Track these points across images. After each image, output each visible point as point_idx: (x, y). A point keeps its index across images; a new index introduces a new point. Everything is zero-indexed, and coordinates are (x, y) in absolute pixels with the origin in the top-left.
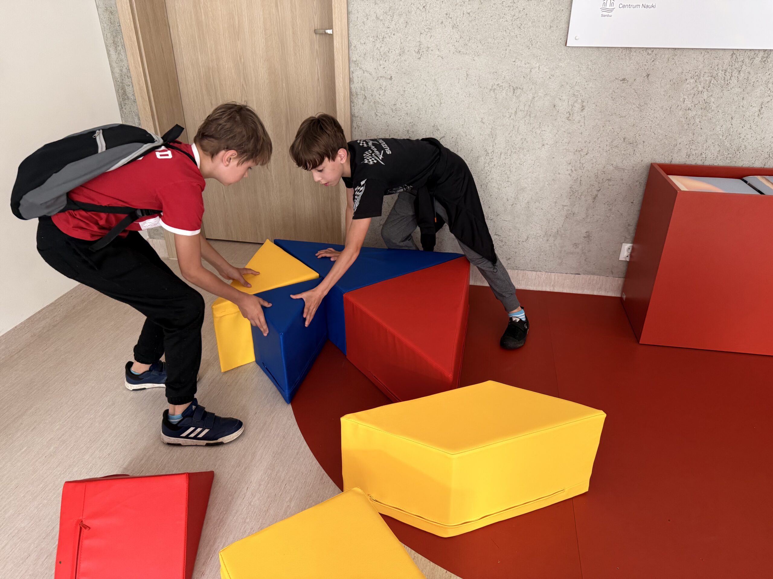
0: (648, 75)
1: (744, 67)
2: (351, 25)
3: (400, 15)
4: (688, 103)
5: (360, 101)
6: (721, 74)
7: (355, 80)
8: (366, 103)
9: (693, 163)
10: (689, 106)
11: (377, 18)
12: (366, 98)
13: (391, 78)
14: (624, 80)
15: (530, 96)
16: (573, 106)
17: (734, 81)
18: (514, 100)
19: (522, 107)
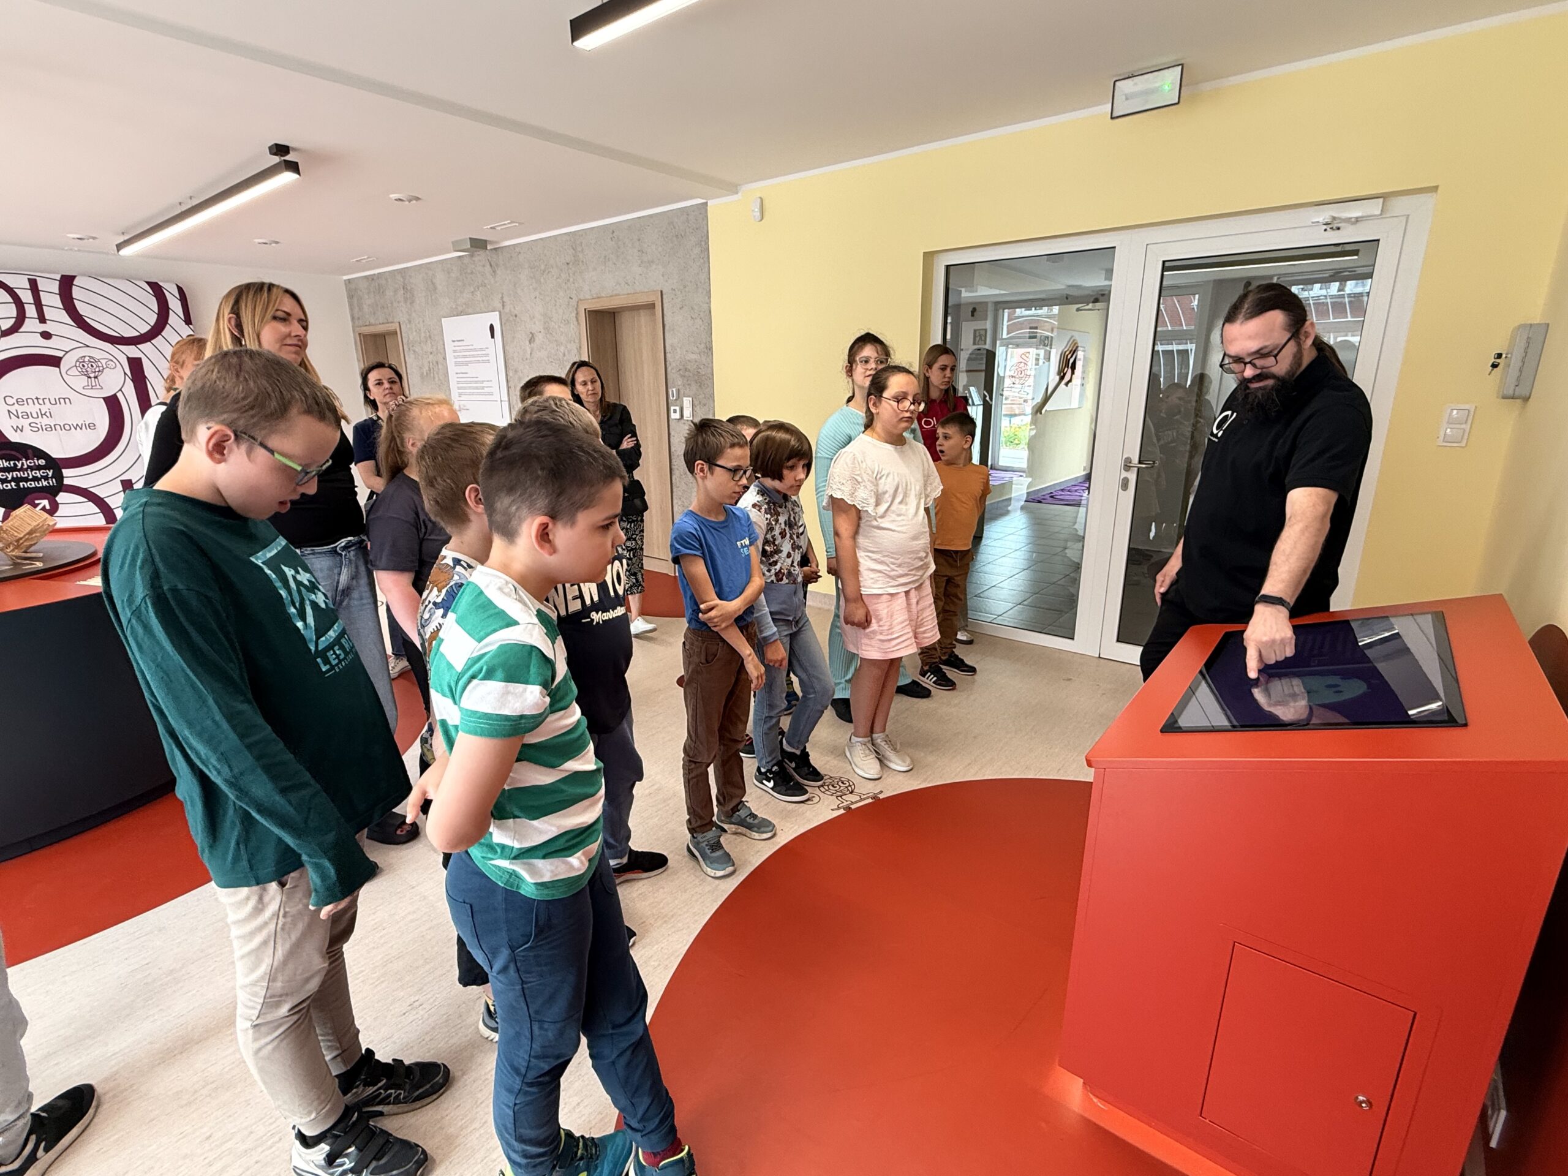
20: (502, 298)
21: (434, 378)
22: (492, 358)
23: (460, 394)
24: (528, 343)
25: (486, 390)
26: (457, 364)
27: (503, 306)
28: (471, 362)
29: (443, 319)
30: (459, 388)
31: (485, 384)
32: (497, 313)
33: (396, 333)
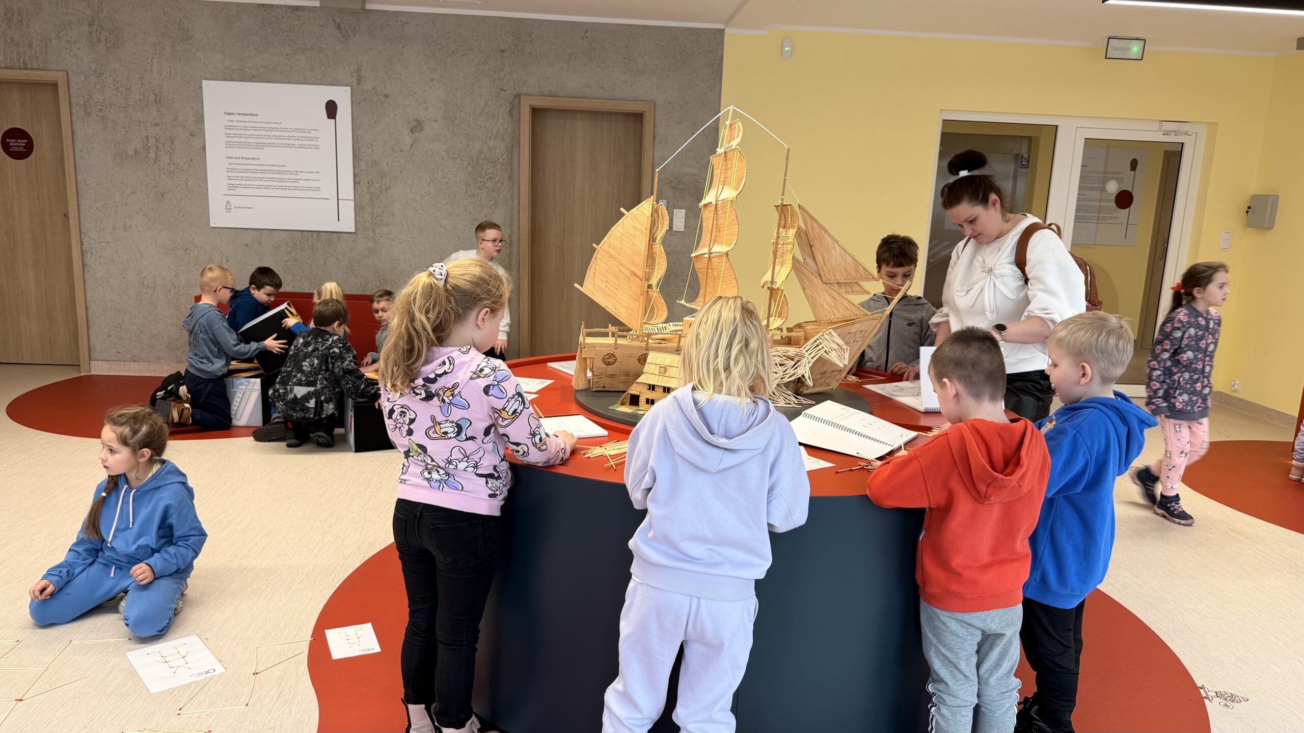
0: (260, 243)
1: (309, 240)
2: (81, 212)
3: (112, 208)
4: (285, 258)
5: (89, 256)
6: (298, 243)
7: (85, 243)
8: (93, 256)
9: (298, 291)
10: (287, 259)
11: (97, 209)
12: (92, 254)
13: (108, 243)
14: (247, 245)
15: (196, 254)
16: (222, 259)
17: (306, 247)
18: (187, 255)
19: (192, 260)
20: (358, 71)
21: (156, 160)
22: (327, 142)
23: (232, 187)
24: (407, 131)
25: (301, 183)
26: (229, 145)
27: (359, 81)
28: (271, 145)
29: (204, 82)
30: (229, 178)
31: (300, 176)
32: (349, 89)
33: (54, 86)
